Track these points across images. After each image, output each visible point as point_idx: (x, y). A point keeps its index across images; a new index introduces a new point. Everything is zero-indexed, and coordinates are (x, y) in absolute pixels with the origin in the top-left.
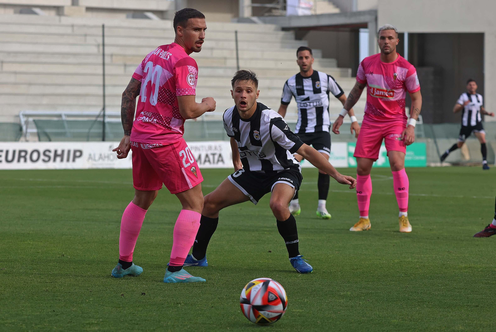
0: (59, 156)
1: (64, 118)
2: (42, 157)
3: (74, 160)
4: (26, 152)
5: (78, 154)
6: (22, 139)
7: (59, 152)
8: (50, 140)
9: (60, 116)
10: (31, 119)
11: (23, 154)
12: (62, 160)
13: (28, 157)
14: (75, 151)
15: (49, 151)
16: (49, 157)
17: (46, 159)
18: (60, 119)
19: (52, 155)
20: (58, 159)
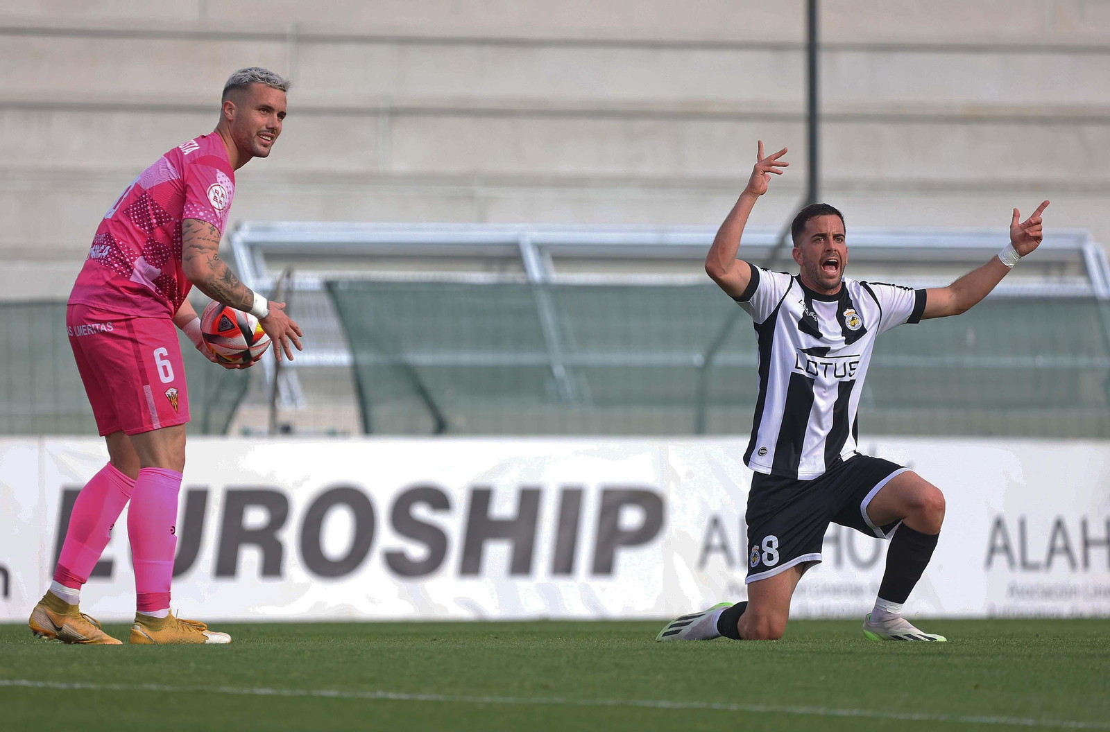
0: (499, 529)
1: (535, 271)
2: (386, 538)
3: (603, 566)
4: (276, 502)
5: (631, 518)
6: (252, 414)
7: (504, 507)
8: (441, 428)
9: (510, 255)
10: (309, 279)
11: (256, 517)
12: (521, 564)
13: (290, 536)
14: (613, 500)
15: (439, 500)
16: (436, 540)
17: (417, 551)
18: (511, 276)
19: (453, 524)
20: (497, 553)
